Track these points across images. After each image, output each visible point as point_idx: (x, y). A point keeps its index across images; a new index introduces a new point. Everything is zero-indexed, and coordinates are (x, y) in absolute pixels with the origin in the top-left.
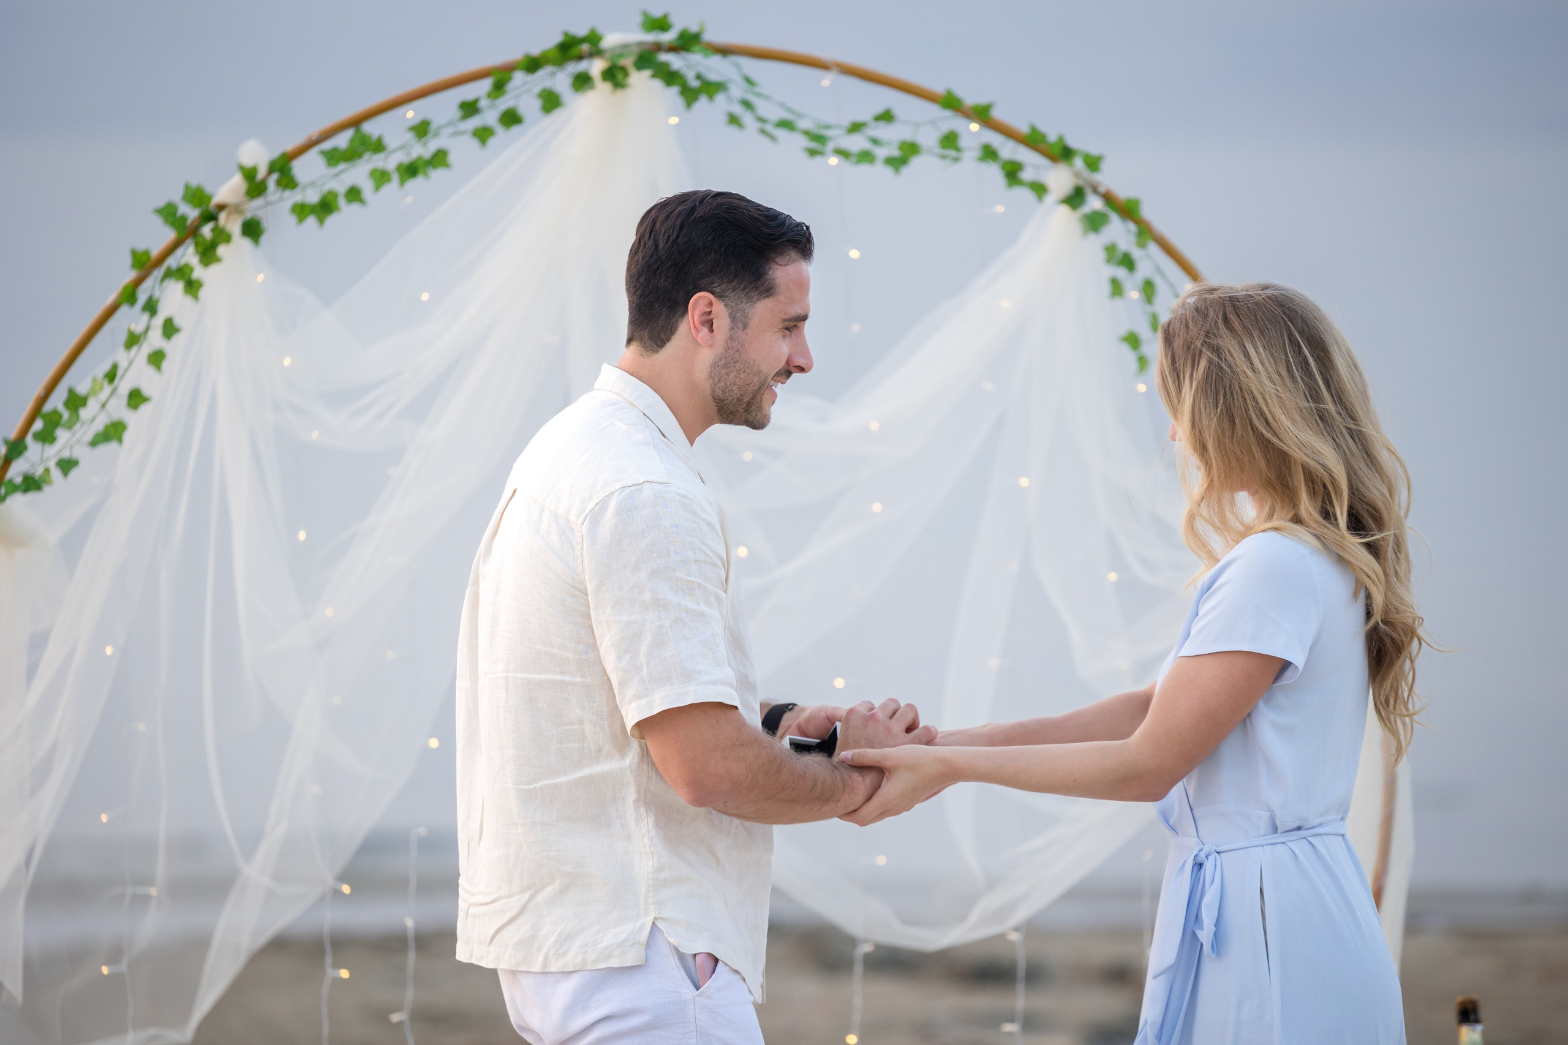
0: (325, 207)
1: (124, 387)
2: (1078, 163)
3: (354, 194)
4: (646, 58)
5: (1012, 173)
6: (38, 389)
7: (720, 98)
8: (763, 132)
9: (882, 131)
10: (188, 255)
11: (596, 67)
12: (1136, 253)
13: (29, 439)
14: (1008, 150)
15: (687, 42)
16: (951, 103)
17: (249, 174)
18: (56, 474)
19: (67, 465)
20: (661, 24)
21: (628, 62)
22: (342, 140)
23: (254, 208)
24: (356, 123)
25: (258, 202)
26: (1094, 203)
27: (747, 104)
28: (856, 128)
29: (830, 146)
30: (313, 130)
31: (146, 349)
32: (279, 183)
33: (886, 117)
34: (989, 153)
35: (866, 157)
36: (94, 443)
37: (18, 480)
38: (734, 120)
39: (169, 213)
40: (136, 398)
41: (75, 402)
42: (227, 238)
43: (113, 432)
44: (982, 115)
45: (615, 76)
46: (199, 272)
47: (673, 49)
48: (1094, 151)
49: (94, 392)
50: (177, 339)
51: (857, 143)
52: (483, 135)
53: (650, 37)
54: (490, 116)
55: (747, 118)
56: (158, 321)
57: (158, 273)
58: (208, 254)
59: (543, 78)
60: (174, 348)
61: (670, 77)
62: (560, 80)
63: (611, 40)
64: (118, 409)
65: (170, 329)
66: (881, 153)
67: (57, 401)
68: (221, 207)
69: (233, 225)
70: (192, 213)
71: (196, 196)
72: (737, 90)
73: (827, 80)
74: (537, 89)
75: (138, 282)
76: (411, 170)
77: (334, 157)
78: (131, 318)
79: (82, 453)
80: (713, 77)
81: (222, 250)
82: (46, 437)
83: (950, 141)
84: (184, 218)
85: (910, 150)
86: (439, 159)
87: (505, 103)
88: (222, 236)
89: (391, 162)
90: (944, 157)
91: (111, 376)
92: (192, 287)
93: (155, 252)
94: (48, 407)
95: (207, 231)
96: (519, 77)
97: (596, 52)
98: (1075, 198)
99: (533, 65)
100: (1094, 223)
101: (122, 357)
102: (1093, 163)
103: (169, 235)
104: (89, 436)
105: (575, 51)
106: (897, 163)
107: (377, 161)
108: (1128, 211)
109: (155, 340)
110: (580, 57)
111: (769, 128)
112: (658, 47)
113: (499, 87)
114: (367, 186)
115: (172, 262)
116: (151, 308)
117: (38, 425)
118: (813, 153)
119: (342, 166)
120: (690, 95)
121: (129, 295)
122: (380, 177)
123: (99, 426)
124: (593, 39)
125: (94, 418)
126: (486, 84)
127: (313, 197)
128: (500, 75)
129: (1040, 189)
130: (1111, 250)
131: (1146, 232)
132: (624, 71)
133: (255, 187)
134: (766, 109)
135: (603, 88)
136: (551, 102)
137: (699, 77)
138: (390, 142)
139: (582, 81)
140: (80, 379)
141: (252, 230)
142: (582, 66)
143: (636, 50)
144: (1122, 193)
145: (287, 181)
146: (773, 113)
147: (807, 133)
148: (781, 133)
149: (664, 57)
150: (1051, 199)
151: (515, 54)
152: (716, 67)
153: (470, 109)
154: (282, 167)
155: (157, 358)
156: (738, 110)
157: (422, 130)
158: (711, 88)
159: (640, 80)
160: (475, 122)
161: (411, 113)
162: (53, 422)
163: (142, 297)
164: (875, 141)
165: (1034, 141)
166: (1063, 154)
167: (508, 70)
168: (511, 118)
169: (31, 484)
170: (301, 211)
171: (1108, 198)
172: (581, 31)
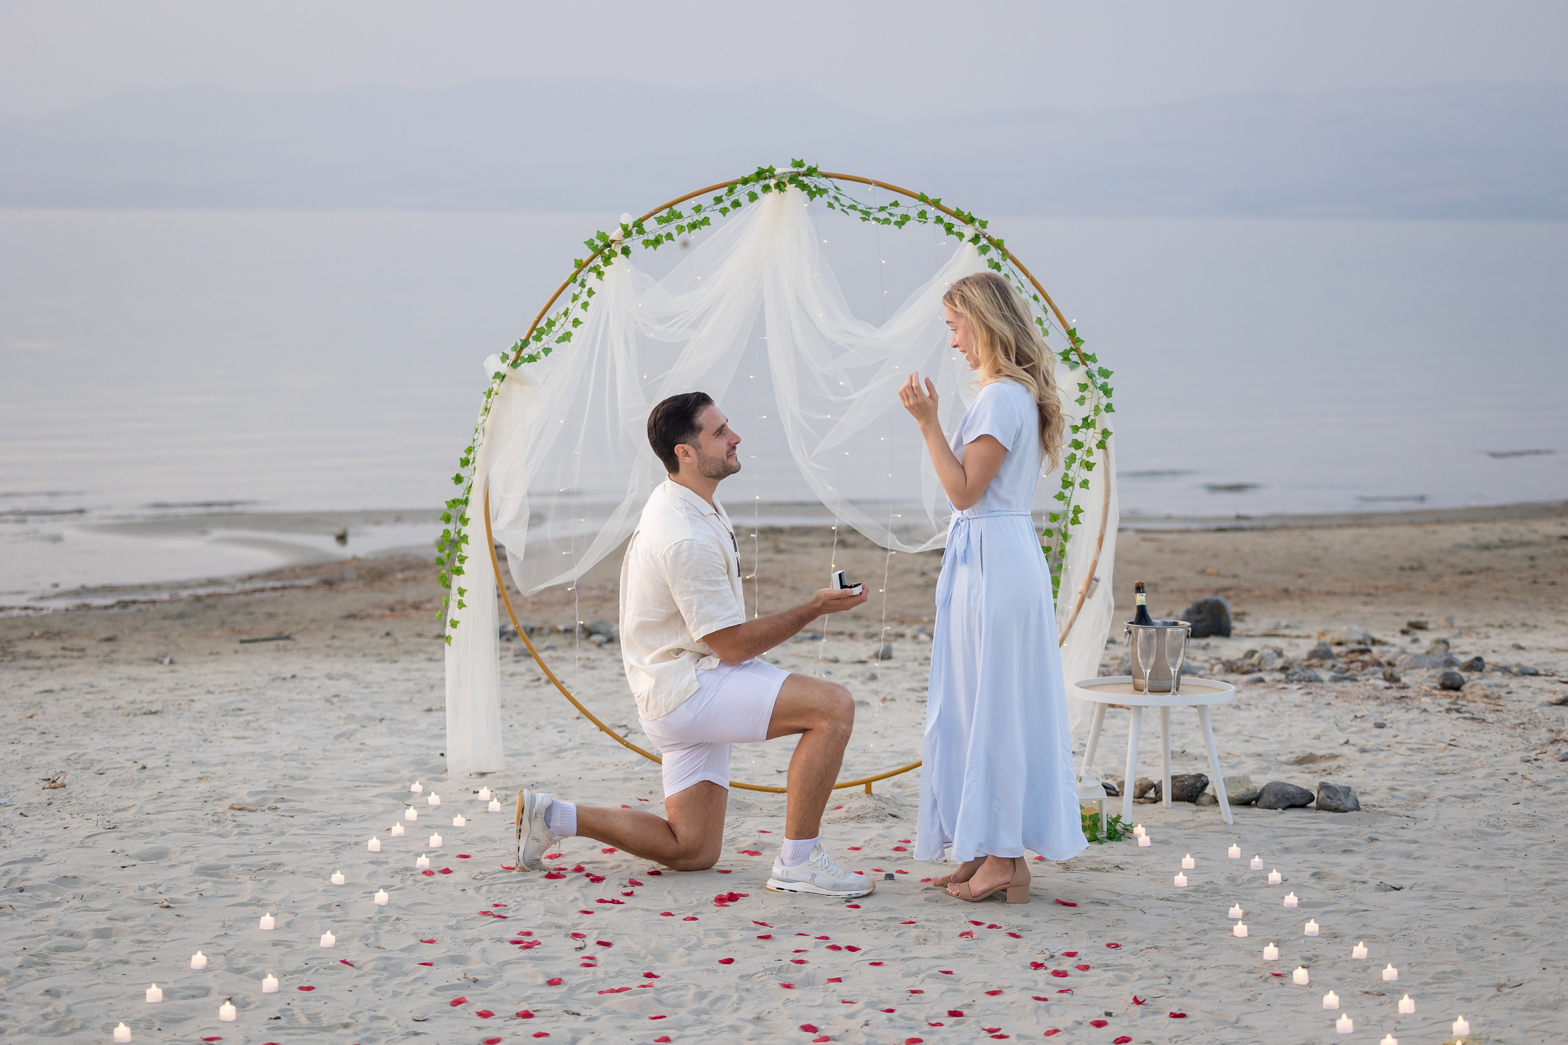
0: (657, 242)
1: (571, 318)
2: (977, 224)
3: (669, 236)
4: (793, 179)
5: (949, 228)
6: (535, 318)
7: (825, 195)
8: (842, 210)
9: (893, 210)
10: (599, 261)
11: (772, 182)
12: (1002, 263)
13: (531, 339)
14: (947, 219)
15: (811, 172)
16: (923, 198)
17: (625, 228)
18: (542, 354)
19: (547, 351)
20: (800, 164)
21: (786, 180)
22: (664, 213)
23: (627, 242)
24: (670, 206)
25: (629, 239)
26: (984, 241)
27: (836, 198)
28: (882, 209)
29: (872, 216)
30: (652, 209)
31: (580, 302)
32: (637, 232)
33: (895, 204)
34: (939, 220)
35: (887, 221)
36: (558, 342)
37: (526, 357)
38: (830, 205)
39: (590, 243)
40: (576, 322)
41: (551, 324)
42: (616, 255)
43: (566, 337)
44: (936, 204)
45: (780, 186)
46: (603, 269)
47: (805, 175)
48: (984, 220)
49: (557, 319)
50: (594, 296)
51: (883, 215)
52: (724, 211)
53: (795, 170)
54: (727, 203)
55: (836, 204)
56: (586, 290)
57: (586, 269)
58: (607, 261)
59: (750, 188)
60: (592, 301)
61: (803, 187)
62: (757, 188)
63: (778, 171)
64: (569, 327)
65: (591, 293)
66: (893, 219)
67: (543, 323)
68: (613, 241)
69: (618, 249)
70: (600, 244)
71: (602, 236)
72: (832, 193)
73: (871, 188)
74: (747, 192)
75: (577, 273)
76: (693, 226)
77: (661, 220)
78: (574, 288)
79: (552, 345)
80: (822, 187)
81: (612, 260)
82: (538, 339)
83: (922, 215)
84: (597, 246)
85: (905, 218)
86: (706, 221)
87: (733, 198)
88: (613, 254)
89: (685, 223)
90: (920, 222)
91: (566, 314)
92: (600, 274)
93: (584, 260)
94: (538, 327)
95: (606, 251)
96: (739, 186)
97: (772, 176)
98: (975, 239)
99: (745, 181)
100: (984, 250)
101: (570, 305)
102: (984, 224)
103: (591, 253)
104: (556, 339)
105: (763, 176)
106: (900, 224)
107: (679, 222)
108: (998, 245)
109: (584, 297)
110: (766, 178)
111: (845, 209)
112: (799, 174)
113: (731, 191)
114: (674, 233)
115: (591, 265)
116: (583, 285)
117: (535, 333)
118: (864, 219)
119: (664, 224)
120: (812, 195)
121: (573, 279)
122: (681, 229)
123: (560, 334)
124: (771, 170)
125: (558, 330)
126: (725, 190)
127: (652, 237)
128: (731, 187)
129: (961, 236)
130: (990, 261)
131: (1005, 254)
132: (784, 184)
133: (627, 234)
134: (843, 200)
135: (775, 191)
136: (753, 197)
137: (816, 187)
138: (684, 214)
139: (767, 188)
140: (551, 314)
141: (626, 251)
142: (767, 182)
143: (789, 175)
144: (996, 237)
145: (641, 231)
146: (847, 202)
147: (861, 211)
148: (849, 211)
149: (800, 178)
150: (965, 240)
151: (738, 177)
152: (823, 183)
153: (718, 200)
154: (639, 225)
155: (585, 305)
156: (832, 201)
157: (698, 209)
158: (822, 191)
159: (791, 188)
160: (721, 205)
161: (693, 202)
162: (541, 332)
163: (579, 280)
164: (890, 214)
165: (958, 215)
166: (971, 220)
167: (735, 183)
168: (736, 204)
169: (532, 359)
170: (647, 243)
171: (989, 239)
172: (766, 168)
